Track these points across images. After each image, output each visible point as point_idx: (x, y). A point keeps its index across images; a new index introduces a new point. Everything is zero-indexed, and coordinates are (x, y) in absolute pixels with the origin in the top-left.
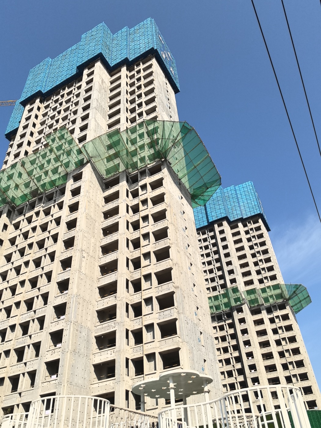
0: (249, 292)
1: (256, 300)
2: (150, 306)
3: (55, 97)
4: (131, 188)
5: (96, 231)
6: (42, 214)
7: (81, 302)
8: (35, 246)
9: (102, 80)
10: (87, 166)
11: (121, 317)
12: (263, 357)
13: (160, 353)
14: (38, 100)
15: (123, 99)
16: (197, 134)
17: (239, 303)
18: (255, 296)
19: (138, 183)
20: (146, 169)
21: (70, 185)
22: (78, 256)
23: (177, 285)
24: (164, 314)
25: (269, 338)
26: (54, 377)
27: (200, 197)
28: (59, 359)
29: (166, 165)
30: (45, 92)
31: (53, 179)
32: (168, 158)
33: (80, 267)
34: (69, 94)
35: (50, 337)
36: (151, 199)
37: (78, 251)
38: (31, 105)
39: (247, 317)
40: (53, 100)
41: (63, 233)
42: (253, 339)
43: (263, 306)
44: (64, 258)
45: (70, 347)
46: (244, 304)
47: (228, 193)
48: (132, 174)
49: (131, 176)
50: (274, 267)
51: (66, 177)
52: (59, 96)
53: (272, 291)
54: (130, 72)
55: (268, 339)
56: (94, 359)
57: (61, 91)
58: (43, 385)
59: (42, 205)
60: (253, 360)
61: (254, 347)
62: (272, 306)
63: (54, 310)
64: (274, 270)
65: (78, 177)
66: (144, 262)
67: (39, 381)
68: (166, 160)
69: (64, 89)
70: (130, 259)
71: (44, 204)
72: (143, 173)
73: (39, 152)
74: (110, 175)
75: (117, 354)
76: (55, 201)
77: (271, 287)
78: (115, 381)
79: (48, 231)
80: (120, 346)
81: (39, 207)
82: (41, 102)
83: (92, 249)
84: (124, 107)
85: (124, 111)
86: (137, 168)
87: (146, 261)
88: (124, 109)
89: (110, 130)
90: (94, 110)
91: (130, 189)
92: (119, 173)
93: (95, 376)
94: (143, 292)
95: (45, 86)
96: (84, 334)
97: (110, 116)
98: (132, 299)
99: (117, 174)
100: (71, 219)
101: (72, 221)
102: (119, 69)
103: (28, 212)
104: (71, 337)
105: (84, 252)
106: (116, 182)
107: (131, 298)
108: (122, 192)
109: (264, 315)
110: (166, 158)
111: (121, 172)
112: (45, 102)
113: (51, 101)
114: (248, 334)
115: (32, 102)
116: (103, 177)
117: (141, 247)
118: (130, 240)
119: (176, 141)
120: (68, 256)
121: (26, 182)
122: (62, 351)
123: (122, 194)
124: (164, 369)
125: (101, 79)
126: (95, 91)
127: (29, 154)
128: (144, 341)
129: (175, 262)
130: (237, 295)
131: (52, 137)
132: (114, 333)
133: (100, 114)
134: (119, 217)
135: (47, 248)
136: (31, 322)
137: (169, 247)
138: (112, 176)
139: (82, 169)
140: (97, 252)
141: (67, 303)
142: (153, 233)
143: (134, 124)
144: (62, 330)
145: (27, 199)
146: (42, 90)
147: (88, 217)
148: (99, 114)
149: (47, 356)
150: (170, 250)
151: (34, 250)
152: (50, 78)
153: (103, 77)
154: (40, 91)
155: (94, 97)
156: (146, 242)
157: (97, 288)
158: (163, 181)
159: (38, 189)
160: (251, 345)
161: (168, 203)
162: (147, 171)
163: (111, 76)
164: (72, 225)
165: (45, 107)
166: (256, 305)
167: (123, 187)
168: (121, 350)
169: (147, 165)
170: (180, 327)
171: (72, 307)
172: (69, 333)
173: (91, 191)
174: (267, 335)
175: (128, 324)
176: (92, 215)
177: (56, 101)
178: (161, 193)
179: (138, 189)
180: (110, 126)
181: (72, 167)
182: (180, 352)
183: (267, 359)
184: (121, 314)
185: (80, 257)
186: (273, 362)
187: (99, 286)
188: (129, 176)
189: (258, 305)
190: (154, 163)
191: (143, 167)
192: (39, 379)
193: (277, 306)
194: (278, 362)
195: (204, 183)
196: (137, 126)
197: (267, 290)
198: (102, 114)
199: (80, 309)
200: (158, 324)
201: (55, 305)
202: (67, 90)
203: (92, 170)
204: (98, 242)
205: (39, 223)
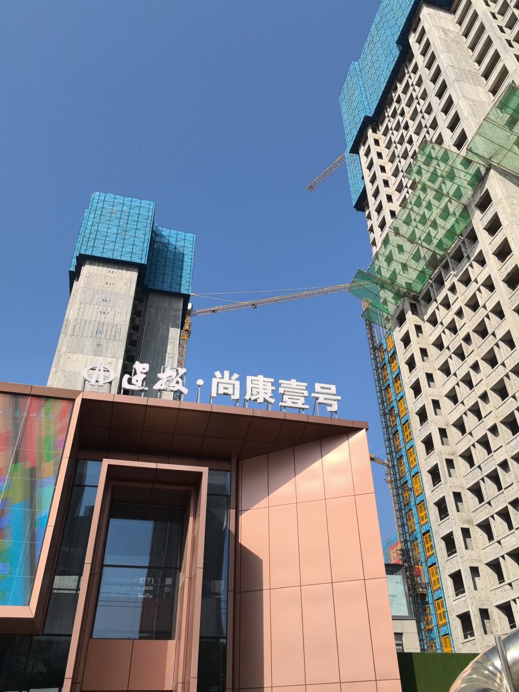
6: (460, 286)
9: (444, 30)
10: (490, 176)
14: (370, 131)
15: (492, 32)
21: (479, 220)
30: (373, 113)
31: (449, 228)
51: (466, 213)
57: (393, 95)
59: (453, 273)
69: (396, 89)
71: (454, 270)
76: (468, 257)
79: (483, 307)
81: (449, 279)
85: (505, 49)
88: (504, 46)
89: (499, 95)
90: (456, 84)
95: (368, 105)
97: (487, 74)
100: (509, 271)
103: (439, 294)
112: (380, 127)
113: (387, 119)
121: (413, 253)
125: (441, 30)
127: (396, 213)
131: (415, 169)
133: (468, 85)
135: (494, 332)
139: (485, 185)
145: (428, 276)
146: (368, 113)
148: (466, 86)
151: (476, 344)
152: (369, 89)
153: (442, 25)
154: (365, 117)
155: (446, 65)
159: (434, 254)
163: (454, 13)
164: (514, 279)
165: (383, 134)
177: (394, 115)
181: (468, 192)
198: (471, 81)
202: (400, 87)
203: (501, 177)
205: (463, 301)
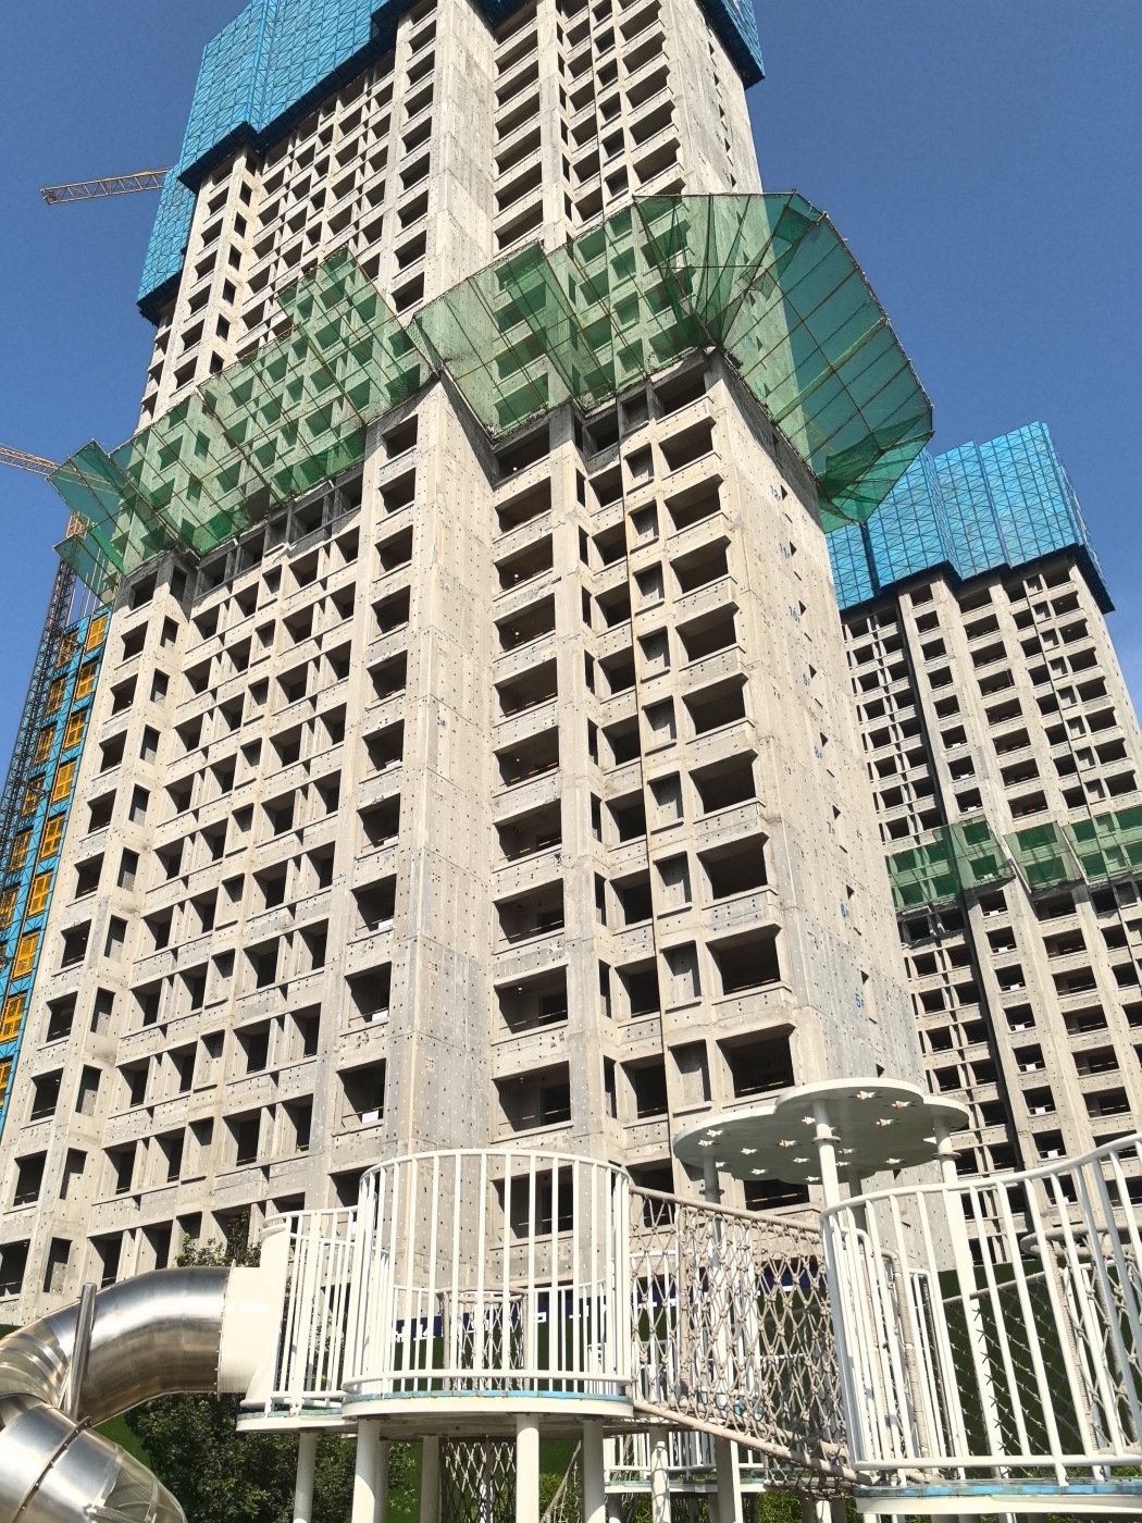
0: (1028, 839)
1: (1055, 866)
2: (680, 886)
3: (298, 142)
4: (594, 467)
5: (477, 630)
6: (288, 579)
7: (443, 873)
8: (276, 692)
9: (469, 58)
10: (431, 393)
11: (581, 922)
12: (1078, 1064)
13: (721, 1043)
14: (240, 163)
15: (548, 125)
16: (839, 238)
17: (991, 875)
18: (1051, 850)
19: (619, 445)
20: (645, 391)
21: (378, 469)
22: (424, 719)
23: (776, 812)
24: (731, 910)
25: (1102, 997)
26: (371, 1117)
27: (850, 488)
28: (384, 1060)
29: (720, 368)
30: (263, 126)
31: (316, 453)
32: (727, 344)
33: (434, 757)
34: (347, 126)
35: (348, 990)
36: (668, 503)
37: (420, 702)
38: (217, 181)
39: (1022, 926)
40: (292, 155)
41: (364, 641)
42: (1042, 1003)
43: (1080, 887)
44: (375, 729)
45: (417, 1021)
46: (1008, 880)
47: (951, 474)
48: (595, 412)
49: (592, 421)
50: (1125, 744)
51: (358, 443)
52: (314, 140)
53: (1118, 831)
54: (570, 13)
55: (1097, 1003)
56: (499, 1061)
57: (321, 118)
58: (337, 1143)
59: (287, 545)
60: (1041, 1074)
61: (1046, 1028)
62: (1117, 887)
63: (356, 903)
64: (1125, 755)
65: (402, 439)
66: (650, 737)
67: (324, 1130)
68: (721, 350)
69: (330, 109)
70: (600, 727)
71: (291, 542)
72: (636, 408)
73: (260, 355)
74: (513, 425)
75: (573, 1044)
76: (329, 532)
77: (1114, 818)
78: (571, 1133)
79: (315, 639)
80: (582, 1020)
81: (275, 555)
82: (252, 166)
83: (466, 694)
84: (554, 157)
85: (555, 172)
86: (612, 387)
87: (659, 731)
88: (555, 166)
89: (509, 250)
90: (446, 177)
91: (589, 473)
92: (547, 413)
93: (503, 1117)
94: (654, 840)
95: (262, 104)
96: (458, 979)
97: (506, 198)
98: (614, 861)
99: (539, 417)
100: (391, 592)
101: (392, 600)
102: (527, 7)
103: (241, 576)
104: (418, 990)
105: (441, 707)
106: (536, 446)
107: (610, 858)
108: (562, 481)
109: (1086, 919)
110: (719, 343)
111: (554, 408)
112: (266, 167)
113: (287, 160)
114: (1023, 985)
115: (220, 169)
116: (491, 433)
117: (638, 681)
118: (597, 659)
119: (761, 270)
120: (391, 722)
121: (226, 467)
122: (391, 1035)
123: (562, 492)
124: (738, 1095)
125: (464, 54)
126: (444, 105)
127: (224, 366)
128: (665, 1003)
129: (763, 731)
130: (983, 850)
131: (301, 297)
132: (559, 975)
133: (466, 194)
134: (553, 577)
135: (316, 696)
136: (283, 942)
137: (740, 680)
138: (520, 428)
139: (416, 405)
140: (487, 705)
141: (398, 878)
142: (680, 629)
143: (595, 221)
144: (389, 965)
145: (234, 529)
146: (253, 121)
147: (448, 583)
148: (463, 194)
149: (342, 1050)
150: (746, 689)
151: (272, 705)
152: (278, 72)
153: (470, 46)
154: (245, 123)
155: (444, 129)
156: (657, 664)
157: (494, 829)
158: (713, 431)
159: (267, 490)
160: (1033, 1024)
161: (733, 517)
162: (650, 396)
163: (500, 39)
164: (393, 611)
165: (266, 185)
166: (1055, 882)
167: (563, 463)
168: (588, 1033)
169: (648, 376)
170: (789, 954)
171: (417, 892)
172: (412, 975)
173: (451, 487)
174: (1095, 986)
175: (605, 944)
176: (461, 573)
177: (305, 159)
178: (705, 478)
179: (619, 467)
180: (505, 237)
181: (380, 401)
182: (792, 1039)
183: (1094, 1071)
184: (580, 912)
185: (431, 723)
186: (1115, 1081)
187: (498, 819)
188: (583, 422)
189: (1061, 885)
190: (677, 366)
191: (636, 384)
192: (323, 1124)
193: (1134, 886)
194: (1132, 1081)
195: (867, 433)
196: (608, 227)
197: (1099, 829)
198: (474, 193)
199: (443, 898)
200: (709, 945)
201: (356, 885)
202: (341, 113)
203: (450, 408)
204: (487, 669)
205: (282, 611)
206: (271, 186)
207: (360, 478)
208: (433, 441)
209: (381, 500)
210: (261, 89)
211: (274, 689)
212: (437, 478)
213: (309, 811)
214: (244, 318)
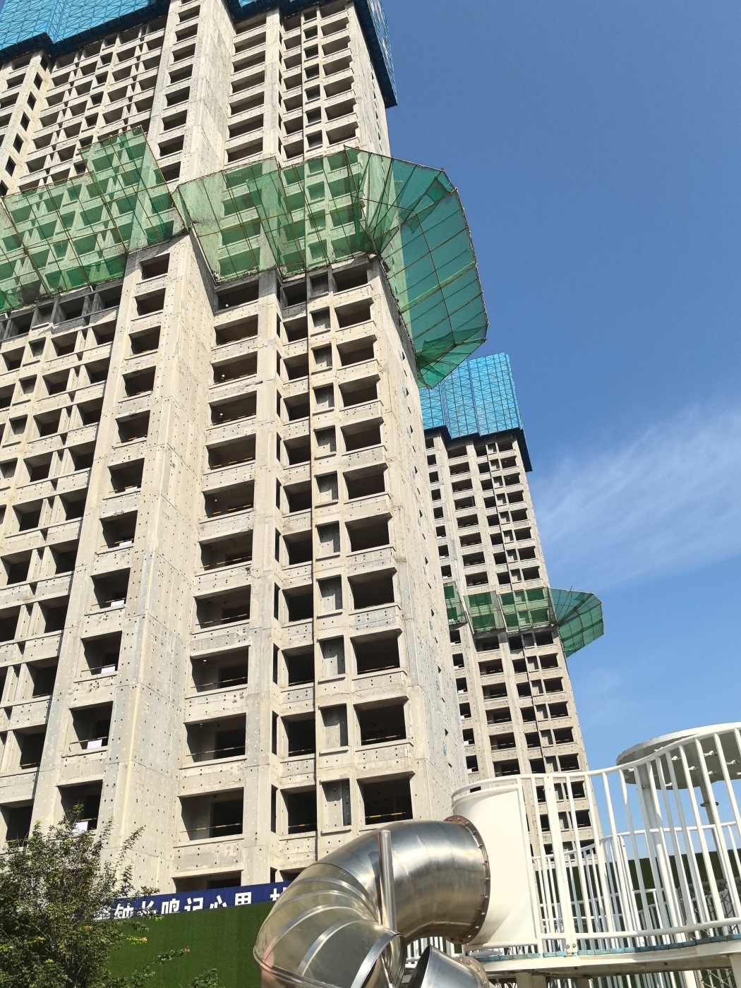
0: (476, 600)
1: (490, 618)
2: (332, 598)
3: (83, 57)
4: (288, 315)
5: (198, 406)
6: (49, 348)
7: (165, 572)
8: (31, 427)
9: (220, 36)
10: (181, 241)
11: (262, 616)
12: (492, 743)
13: (356, 706)
14: (36, 60)
15: (270, 92)
16: (461, 206)
17: (453, 620)
18: (490, 608)
19: (306, 303)
20: (327, 273)
21: (134, 285)
22: (161, 460)
23: (403, 555)
24: (369, 617)
25: (510, 702)
26: (95, 745)
27: (432, 364)
28: (111, 703)
29: (378, 269)
30: (58, 40)
32: (383, 255)
33: (166, 487)
35: (83, 649)
36: (339, 347)
37: (159, 448)
38: (16, 67)
39: (468, 654)
40: (77, 65)
41: (115, 399)
42: (476, 703)
43: (503, 633)
44: (119, 462)
45: (141, 676)
46: (463, 624)
47: (479, 372)
48: (290, 279)
49: (288, 285)
50: (535, 550)
51: (120, 264)
52: (96, 59)
53: (527, 601)
54: (287, 29)
55: (507, 706)
56: (191, 710)
57: (103, 46)
58: (65, 763)
59: (51, 325)
60: (471, 748)
61: (477, 719)
62: (524, 635)
63: (93, 587)
64: (534, 557)
65: (156, 268)
66: (319, 496)
67: (55, 753)
68: (379, 258)
69: (111, 42)
70: (283, 485)
71: (55, 323)
72: (320, 282)
73: (39, 191)
74: (233, 275)
75: (250, 701)
76: (87, 321)
77: (525, 593)
78: (245, 764)
79: (69, 393)
80: (259, 684)
81: (41, 330)
82: (44, 64)
83: (189, 448)
84: (273, 113)
85: (273, 122)
86: (304, 266)
87: (324, 494)
88: (273, 118)
89: (236, 164)
90: (202, 105)
91: (284, 318)
92: (258, 273)
93: (188, 751)
94: (317, 565)
95: (59, 25)
96: (168, 649)
97: (235, 131)
98: (286, 576)
99: (252, 274)
100: (140, 368)
101: (139, 374)
102: (259, 17)
103: (9, 340)
104: (143, 653)
105: (173, 454)
106: (249, 293)
107: (283, 575)
108: (267, 319)
109: (505, 654)
110: (379, 253)
111: (263, 271)
112: (55, 68)
113: (73, 67)
114: (466, 690)
115: (19, 60)
116: (216, 278)
117: (313, 458)
118: (283, 440)
119: (413, 215)
120: (133, 459)
122: (118, 685)
123: (267, 325)
124: (363, 744)
125: (217, 31)
126: (203, 60)
127: (8, 193)
128: (318, 678)
129: (397, 503)
130: (451, 604)
132: (243, 653)
133: (212, 120)
134: (257, 380)
135: (66, 434)
136: (24, 610)
137: (383, 467)
138: (237, 279)
139: (169, 247)
140: (200, 458)
141: (132, 571)
142: (343, 429)
143: (297, 160)
144: (120, 633)
145: (7, 306)
146: (50, 34)
147: (183, 370)
148: (210, 119)
149: (75, 693)
150: (386, 473)
151: (28, 435)
152: (73, 8)
153: (221, 29)
154: (45, 34)
155: (201, 74)
156: (326, 449)
157: (198, 545)
158: (371, 307)
160: (470, 716)
161: (382, 363)
162: (330, 277)
163: (238, 31)
165: (53, 79)
166: (489, 628)
167: (267, 307)
168: (263, 694)
169: (330, 264)
170: (407, 649)
171: (147, 583)
172: (139, 643)
173: (190, 305)
174: (506, 695)
175: (277, 633)
176: (191, 364)
177: (88, 70)
178: (366, 336)
179: (306, 318)
180: (233, 155)
181: (139, 240)
182: (406, 707)
183: (500, 748)
184: (262, 609)
185: (166, 464)
186: (513, 755)
187: (201, 540)
188: (282, 284)
189: (492, 630)
190: (350, 262)
191: (321, 267)
192: (55, 748)
193: (534, 636)
194: (523, 755)
195: (450, 331)
196: (306, 166)
197: (516, 599)
198: (216, 121)
199: (164, 590)
200: (352, 639)
201: (95, 573)
202: (118, 47)
203: (193, 254)
204: (202, 434)
205: (43, 370)
206: (58, 81)
207: (121, 287)
208: (181, 273)
209: (135, 305)
210: (59, 15)
211: (31, 424)
212: (182, 297)
213: (53, 515)
214: (28, 164)
